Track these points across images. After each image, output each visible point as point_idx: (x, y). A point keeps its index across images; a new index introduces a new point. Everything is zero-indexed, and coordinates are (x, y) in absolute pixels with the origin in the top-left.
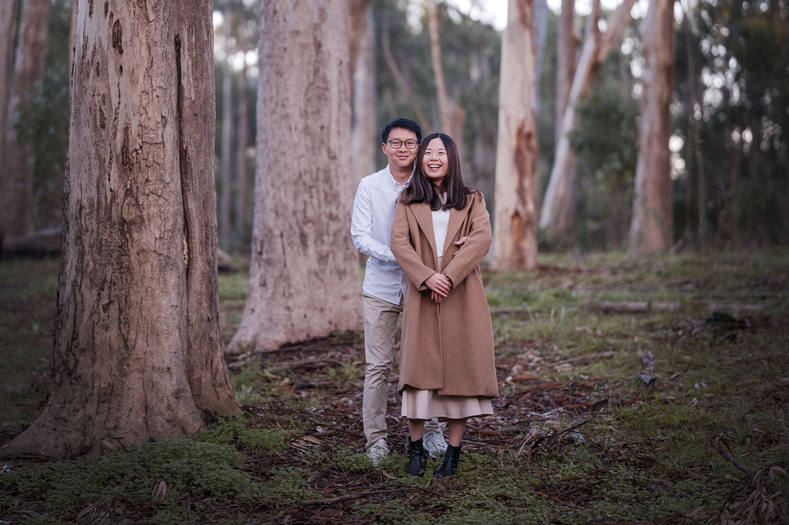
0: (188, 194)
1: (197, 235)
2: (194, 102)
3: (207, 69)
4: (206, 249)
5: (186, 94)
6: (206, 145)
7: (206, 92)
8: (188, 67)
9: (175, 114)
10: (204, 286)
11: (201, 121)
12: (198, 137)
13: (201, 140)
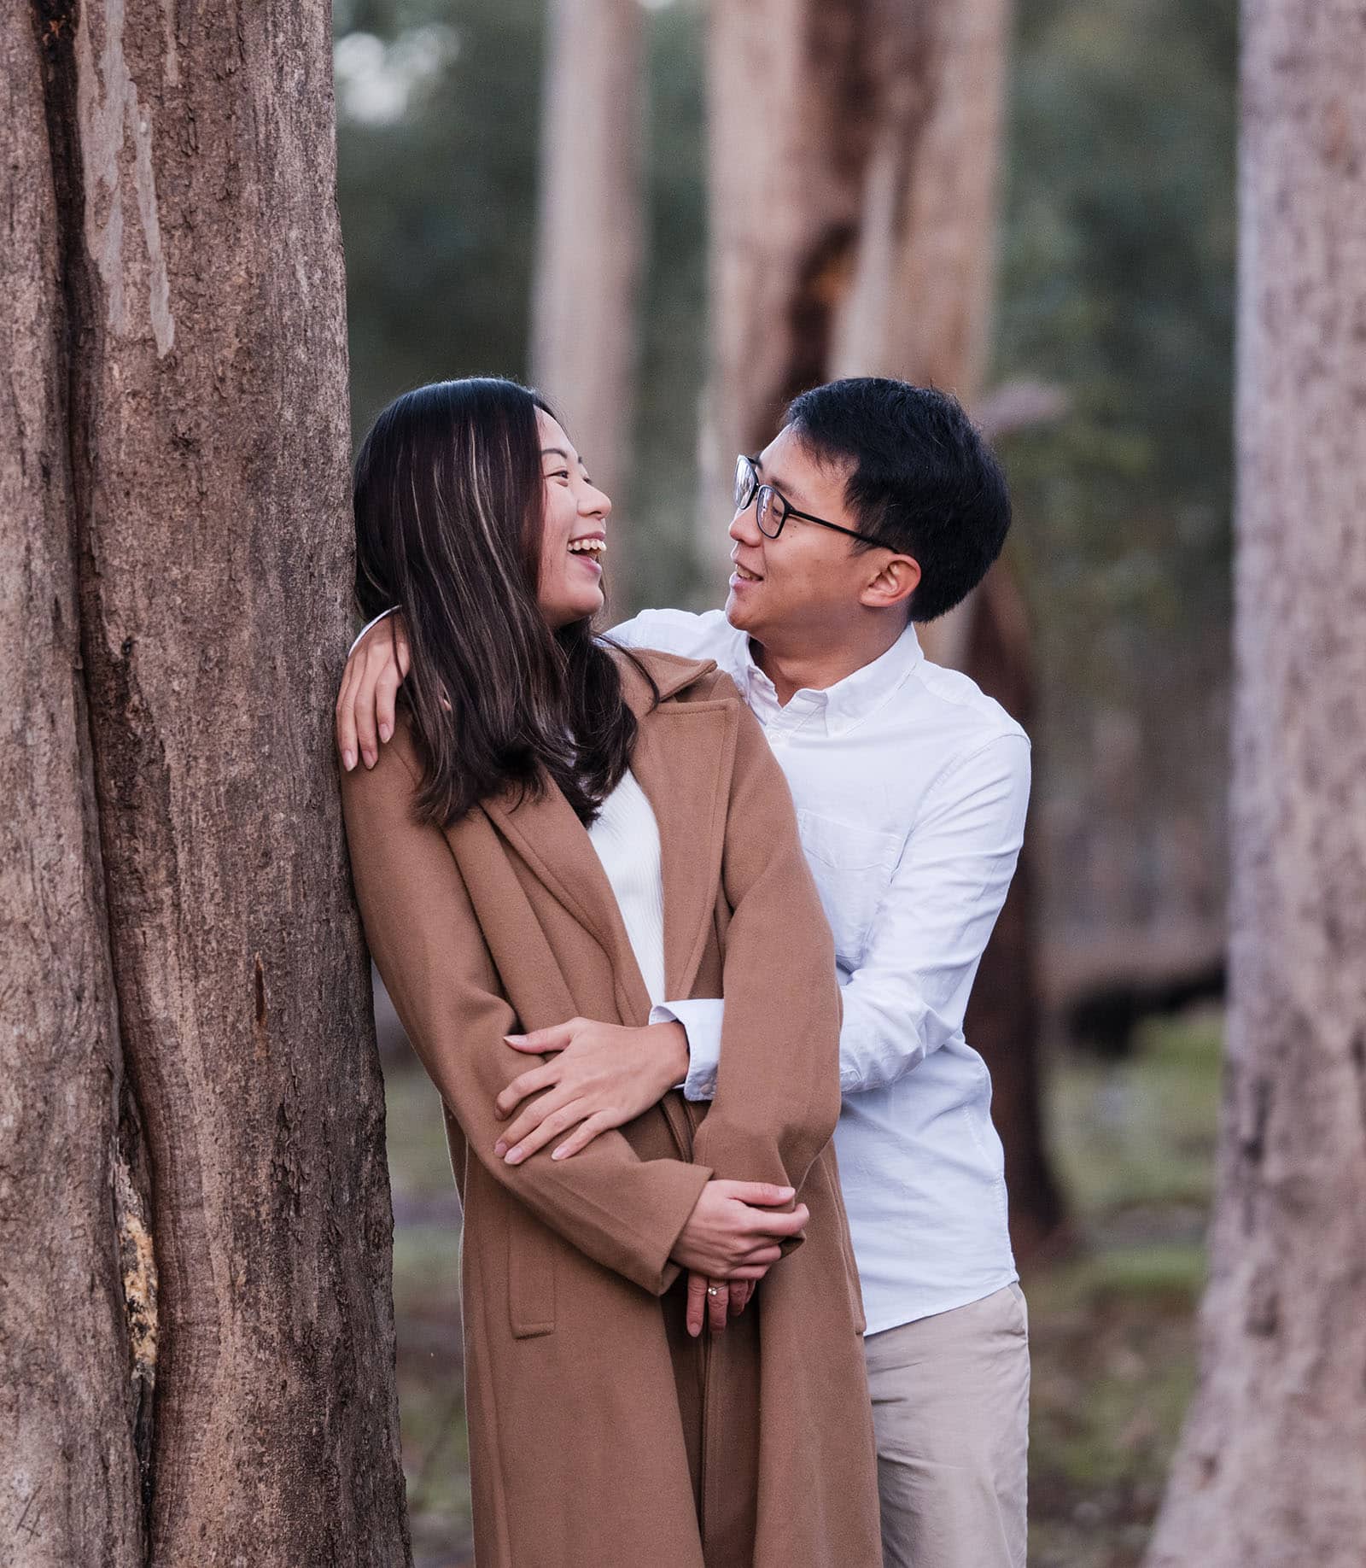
0: (145, 932)
1: (212, 1184)
2: (171, 365)
3: (268, 157)
4: (284, 1271)
5: (119, 318)
6: (264, 629)
7: (257, 298)
8: (129, 152)
9: (34, 441)
10: (269, 1494)
11: (224, 483)
12: (205, 580)
13: (230, 595)
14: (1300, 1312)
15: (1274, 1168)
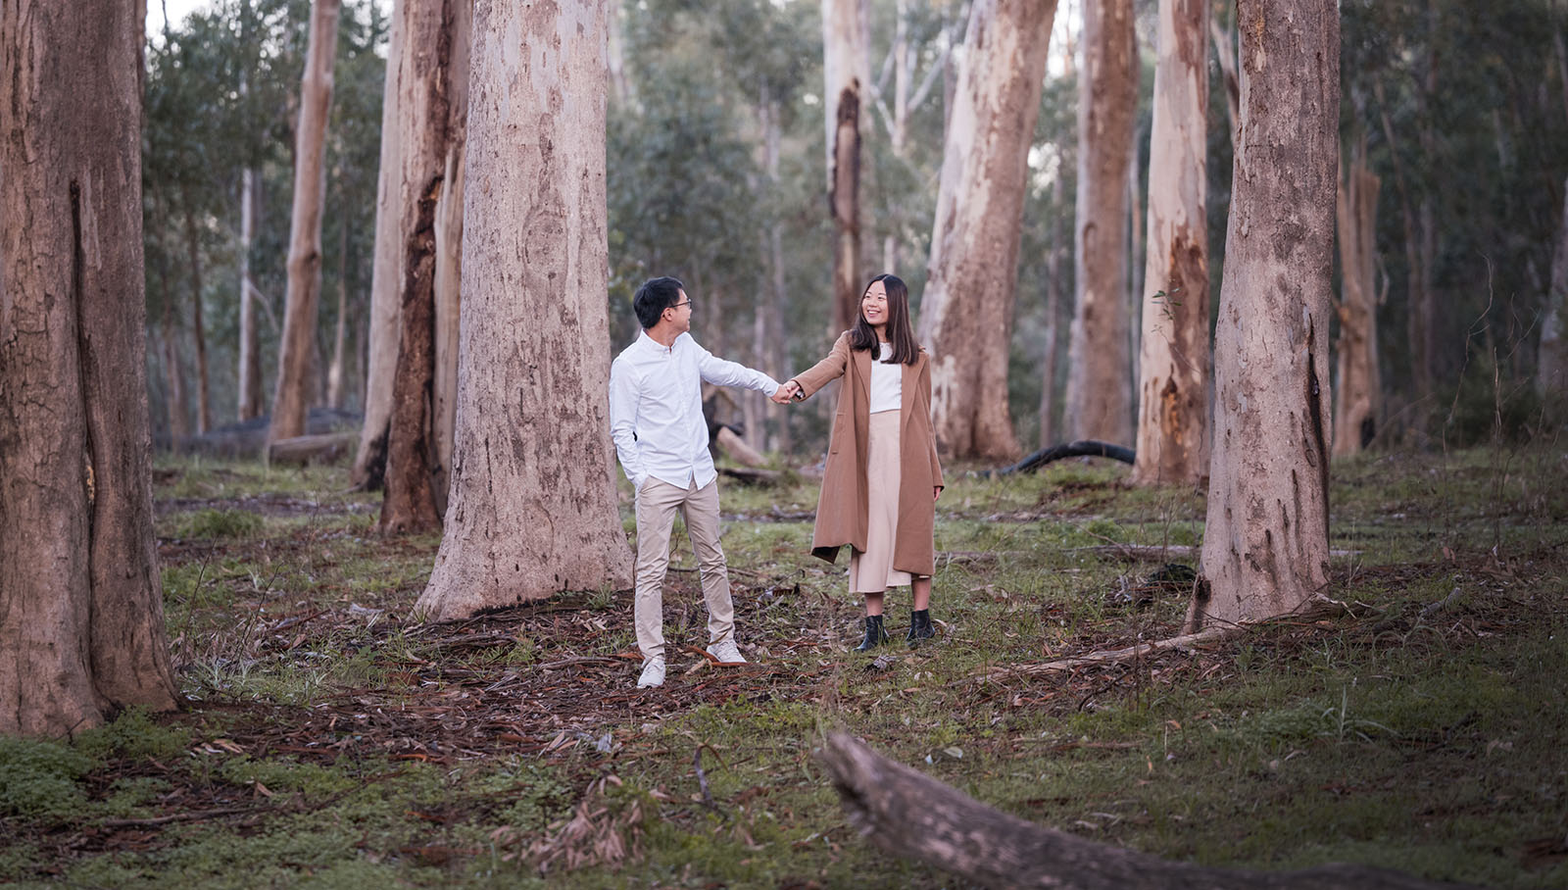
0: (92, 401)
1: (107, 459)
2: (101, 273)
3: (125, 224)
4: (124, 479)
5: (89, 262)
6: (122, 332)
7: (121, 257)
8: (92, 224)
9: (68, 290)
10: (120, 530)
11: (113, 299)
12: (108, 321)
13: (113, 325)
14: (469, 515)
15: (464, 475)
